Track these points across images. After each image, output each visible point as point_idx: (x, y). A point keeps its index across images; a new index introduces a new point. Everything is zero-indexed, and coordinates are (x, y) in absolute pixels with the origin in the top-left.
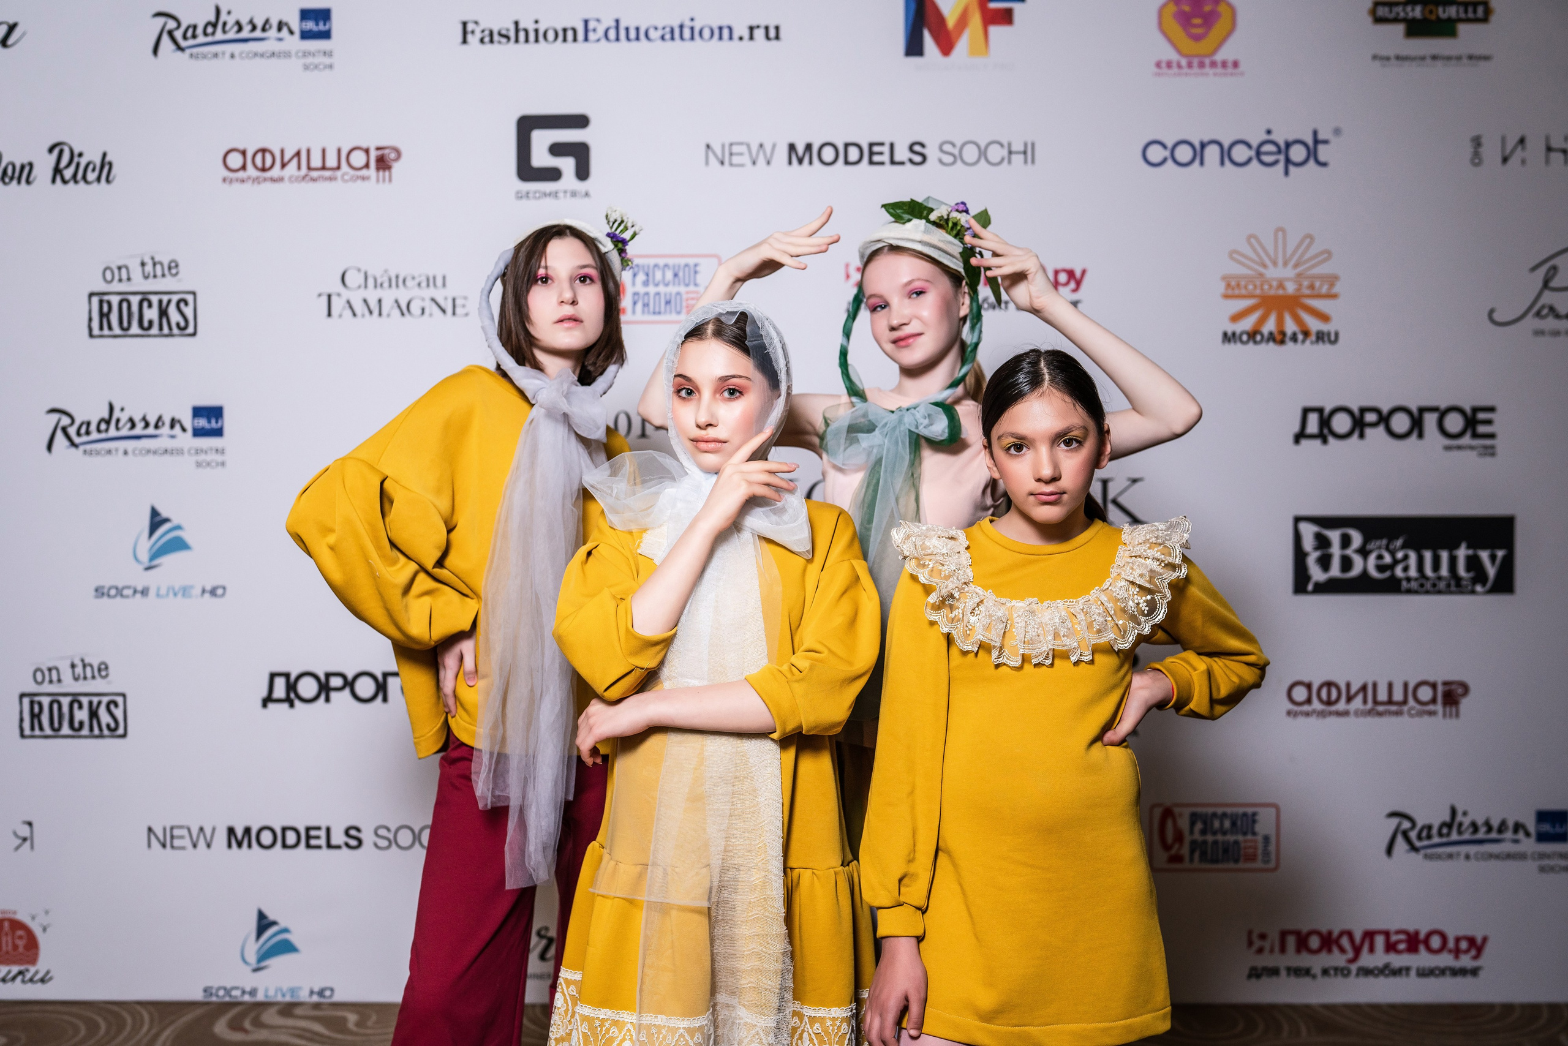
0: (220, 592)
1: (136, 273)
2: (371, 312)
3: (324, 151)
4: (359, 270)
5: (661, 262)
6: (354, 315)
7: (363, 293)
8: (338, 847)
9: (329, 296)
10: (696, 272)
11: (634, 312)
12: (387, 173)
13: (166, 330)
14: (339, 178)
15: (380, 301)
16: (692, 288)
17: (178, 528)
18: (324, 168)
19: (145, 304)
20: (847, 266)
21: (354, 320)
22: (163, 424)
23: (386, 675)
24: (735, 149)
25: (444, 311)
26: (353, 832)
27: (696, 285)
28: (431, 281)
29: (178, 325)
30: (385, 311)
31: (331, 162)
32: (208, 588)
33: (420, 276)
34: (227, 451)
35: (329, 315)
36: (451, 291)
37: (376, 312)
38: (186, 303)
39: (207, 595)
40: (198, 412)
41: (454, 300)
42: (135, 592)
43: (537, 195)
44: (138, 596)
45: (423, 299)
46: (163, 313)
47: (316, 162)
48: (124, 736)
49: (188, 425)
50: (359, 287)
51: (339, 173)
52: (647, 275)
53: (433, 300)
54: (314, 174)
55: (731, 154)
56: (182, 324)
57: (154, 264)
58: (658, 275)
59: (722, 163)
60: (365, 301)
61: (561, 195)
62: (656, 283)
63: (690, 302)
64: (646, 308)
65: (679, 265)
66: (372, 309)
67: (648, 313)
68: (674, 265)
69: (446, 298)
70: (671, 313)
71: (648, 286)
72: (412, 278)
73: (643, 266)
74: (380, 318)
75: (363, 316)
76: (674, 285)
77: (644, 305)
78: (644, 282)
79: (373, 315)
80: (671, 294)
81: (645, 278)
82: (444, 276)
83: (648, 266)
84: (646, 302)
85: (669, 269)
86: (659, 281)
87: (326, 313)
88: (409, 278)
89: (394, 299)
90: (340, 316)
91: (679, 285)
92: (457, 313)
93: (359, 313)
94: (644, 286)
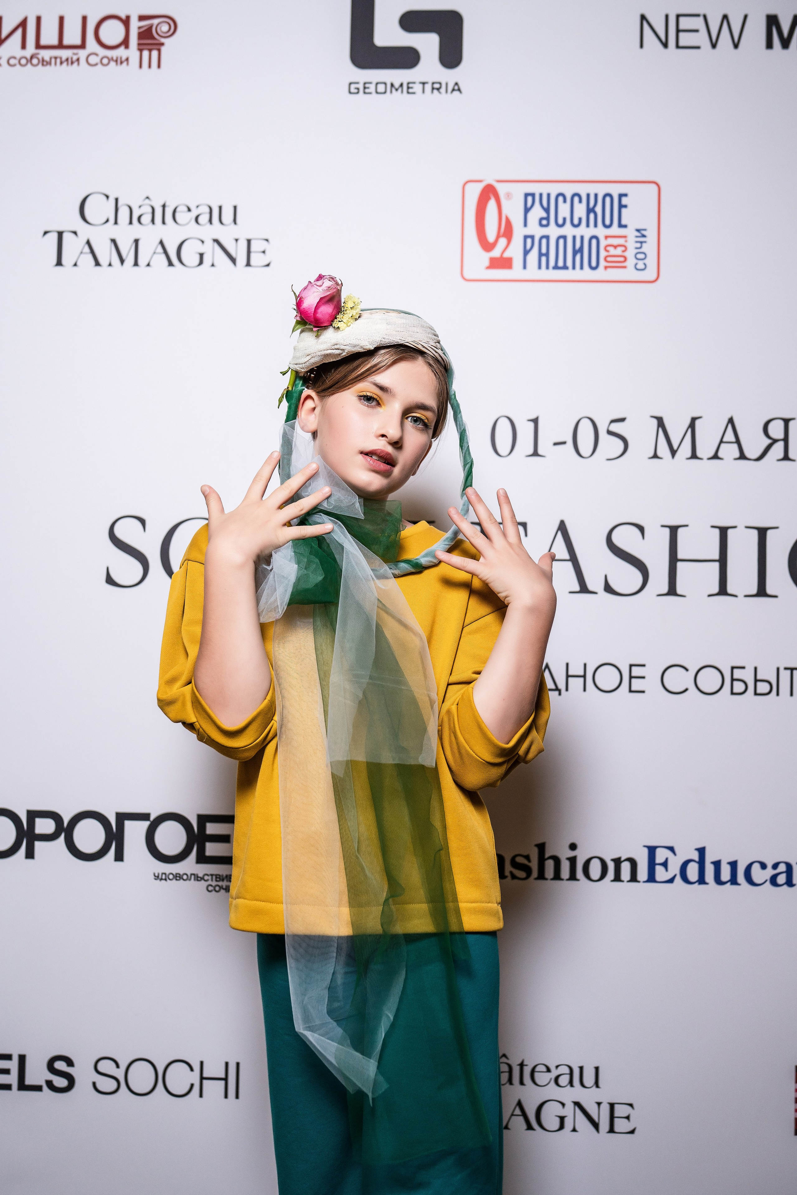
3: (61, 19)
4: (107, 197)
5: (569, 190)
6: (97, 264)
7: (111, 231)
8: (39, 1088)
9: (60, 234)
10: (621, 206)
11: (525, 267)
12: (155, 53)
14: (83, 61)
15: (136, 241)
16: (615, 230)
18: (61, 46)
23: (122, 817)
24: (685, 23)
25: (233, 260)
26: (60, 1065)
27: (621, 226)
28: (214, 215)
30: (142, 261)
31: (72, 36)
33: (197, 207)
35: (59, 263)
36: (243, 231)
37: (130, 260)
41: (249, 241)
43: (381, 88)
45: (203, 242)
47: (49, 36)
50: (107, 221)
51: (82, 54)
52: (547, 210)
53: (216, 241)
54: (46, 54)
55: (678, 31)
58: (564, 210)
59: (665, 45)
60: (114, 241)
61: (417, 88)
62: (560, 221)
63: (612, 251)
64: (544, 259)
65: (596, 196)
66: (124, 255)
67: (547, 267)
68: (588, 196)
69: (237, 240)
70: (582, 268)
71: (547, 225)
72: (186, 209)
73: (541, 195)
74: (136, 268)
75: (110, 265)
76: (588, 225)
77: (541, 255)
78: (541, 219)
79: (125, 263)
80: (582, 238)
81: (544, 215)
82: (235, 208)
83: (549, 195)
84: (544, 250)
85: (580, 201)
86: (564, 219)
87: (55, 261)
88: (182, 209)
89: (158, 241)
90: (75, 265)
91: (596, 225)
92: (252, 262)
93: (103, 260)
94: (541, 225)
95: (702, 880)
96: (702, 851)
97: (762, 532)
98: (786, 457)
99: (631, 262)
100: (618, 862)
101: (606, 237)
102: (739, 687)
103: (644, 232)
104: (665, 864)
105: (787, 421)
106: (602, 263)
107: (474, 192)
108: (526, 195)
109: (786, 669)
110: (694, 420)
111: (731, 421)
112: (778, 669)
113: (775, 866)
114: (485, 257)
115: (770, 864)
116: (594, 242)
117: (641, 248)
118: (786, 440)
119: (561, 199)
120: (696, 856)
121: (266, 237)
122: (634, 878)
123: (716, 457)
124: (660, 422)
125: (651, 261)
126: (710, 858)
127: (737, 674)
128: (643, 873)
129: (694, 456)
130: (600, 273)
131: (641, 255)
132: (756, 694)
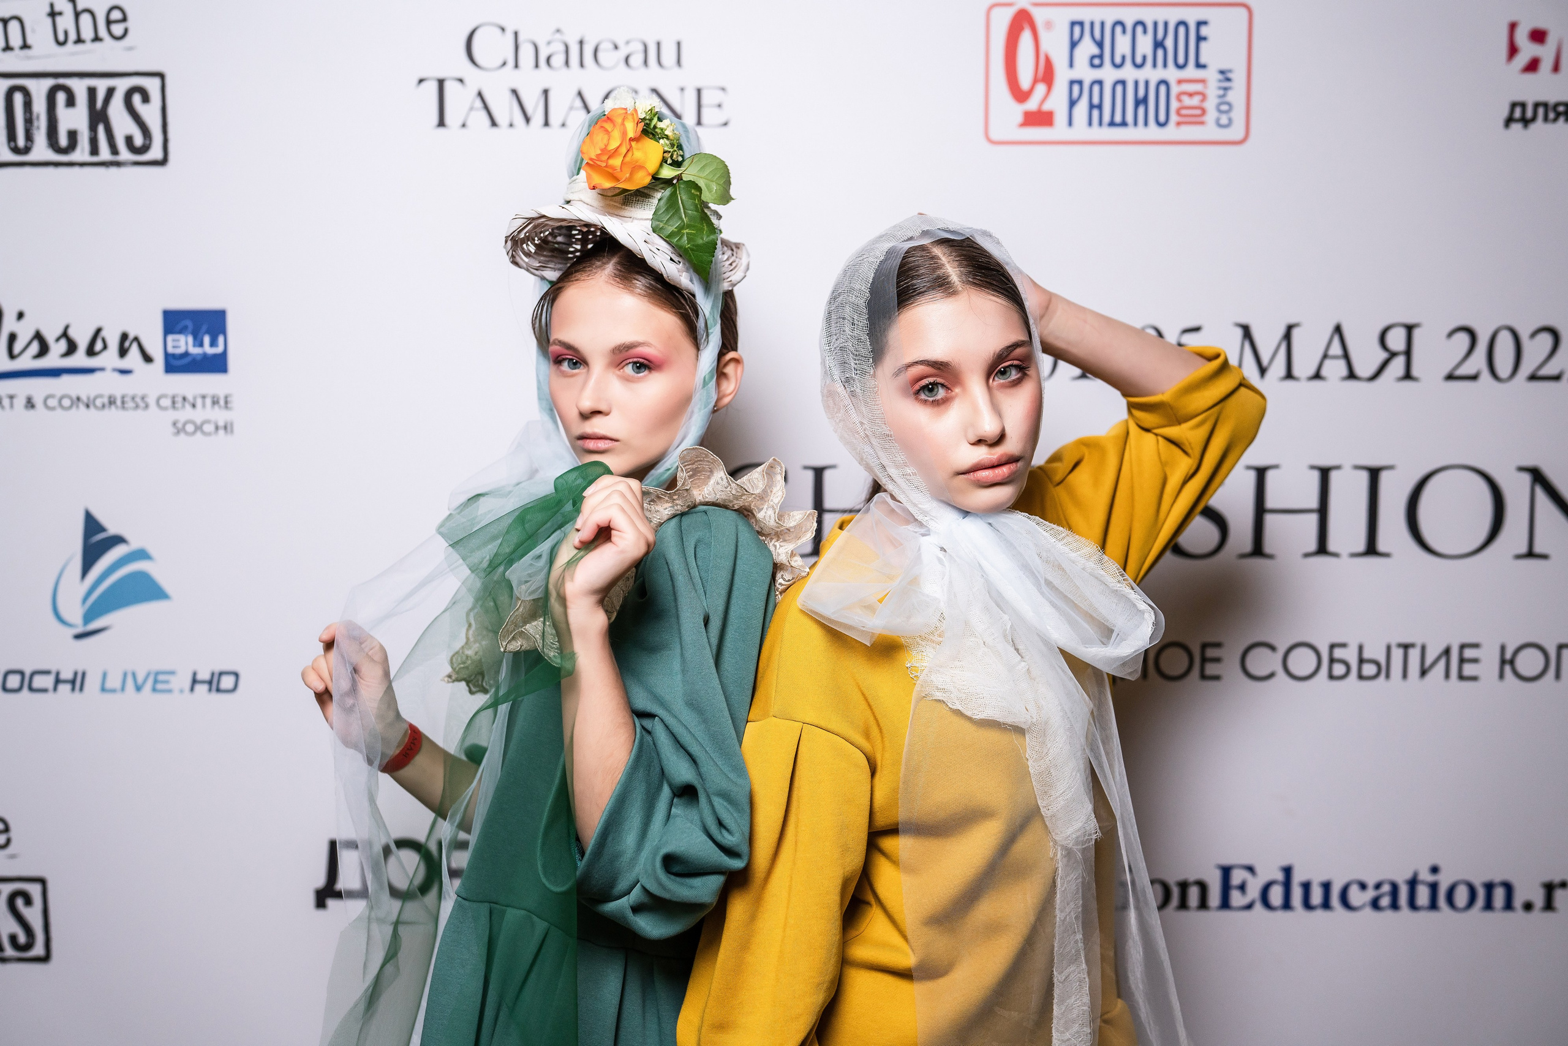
0: (227, 682)
1: (40, 33)
2: (527, 120)
4: (503, 29)
5: (1129, 16)
6: (494, 124)
7: (511, 78)
9: (441, 83)
10: (1200, 39)
11: (1070, 123)
13: (105, 154)
15: (546, 92)
16: (1191, 72)
17: (142, 555)
19: (61, 97)
20: (1513, 26)
21: (495, 130)
22: (105, 347)
27: (1199, 66)
28: (651, 54)
29: (129, 140)
30: (555, 118)
32: (204, 675)
33: (628, 43)
34: (235, 402)
35: (441, 123)
36: (690, 77)
37: (538, 118)
38: (146, 99)
39: (202, 689)
40: (173, 321)
41: (699, 91)
42: (58, 681)
44: (65, 688)
45: (636, 92)
46: (98, 117)
48: (46, 958)
49: (155, 349)
50: (504, 64)
52: (1100, 45)
53: (655, 91)
56: (139, 141)
57: (77, 15)
58: (1123, 45)
60: (514, 92)
62: (1118, 60)
63: (1187, 101)
64: (1096, 113)
65: (1166, 24)
66: (529, 111)
67: (1101, 123)
68: (1155, 24)
69: (682, 89)
70: (1146, 124)
71: (1100, 66)
72: (611, 46)
73: (1092, 24)
74: (547, 130)
75: (511, 125)
76: (1155, 65)
77: (1092, 107)
78: (1093, 57)
79: (533, 122)
80: (1147, 83)
81: (1095, 50)
82: (679, 44)
83: (1103, 24)
84: (1096, 101)
85: (1145, 31)
86: (1124, 58)
87: (435, 119)
88: (606, 46)
89: (575, 92)
90: (464, 125)
91: (1165, 65)
92: (705, 119)
93: (501, 117)
94: (1093, 66)
95: (1287, 905)
96: (1288, 871)
97: (1374, 474)
98: (1408, 376)
99: (1211, 115)
100: (1184, 886)
101: (1180, 82)
102: (1339, 669)
103: (1230, 75)
104: (1242, 888)
105: (1410, 329)
106: (1174, 118)
107: (1002, 19)
108: (1073, 24)
109: (1400, 645)
110: (1290, 328)
111: (1338, 329)
112: (1389, 648)
113: (1378, 886)
114: (1017, 111)
115: (1371, 882)
116: (1163, 89)
117: (1224, 96)
118: (1408, 353)
119: (1119, 29)
120: (1280, 876)
121: (722, 84)
122: (1203, 905)
123: (1317, 376)
124: (1247, 332)
125: (1238, 115)
126: (1298, 878)
127: (1338, 653)
128: (1214, 898)
129: (1289, 375)
130: (1171, 132)
131: (1225, 107)
132: (1361, 677)
